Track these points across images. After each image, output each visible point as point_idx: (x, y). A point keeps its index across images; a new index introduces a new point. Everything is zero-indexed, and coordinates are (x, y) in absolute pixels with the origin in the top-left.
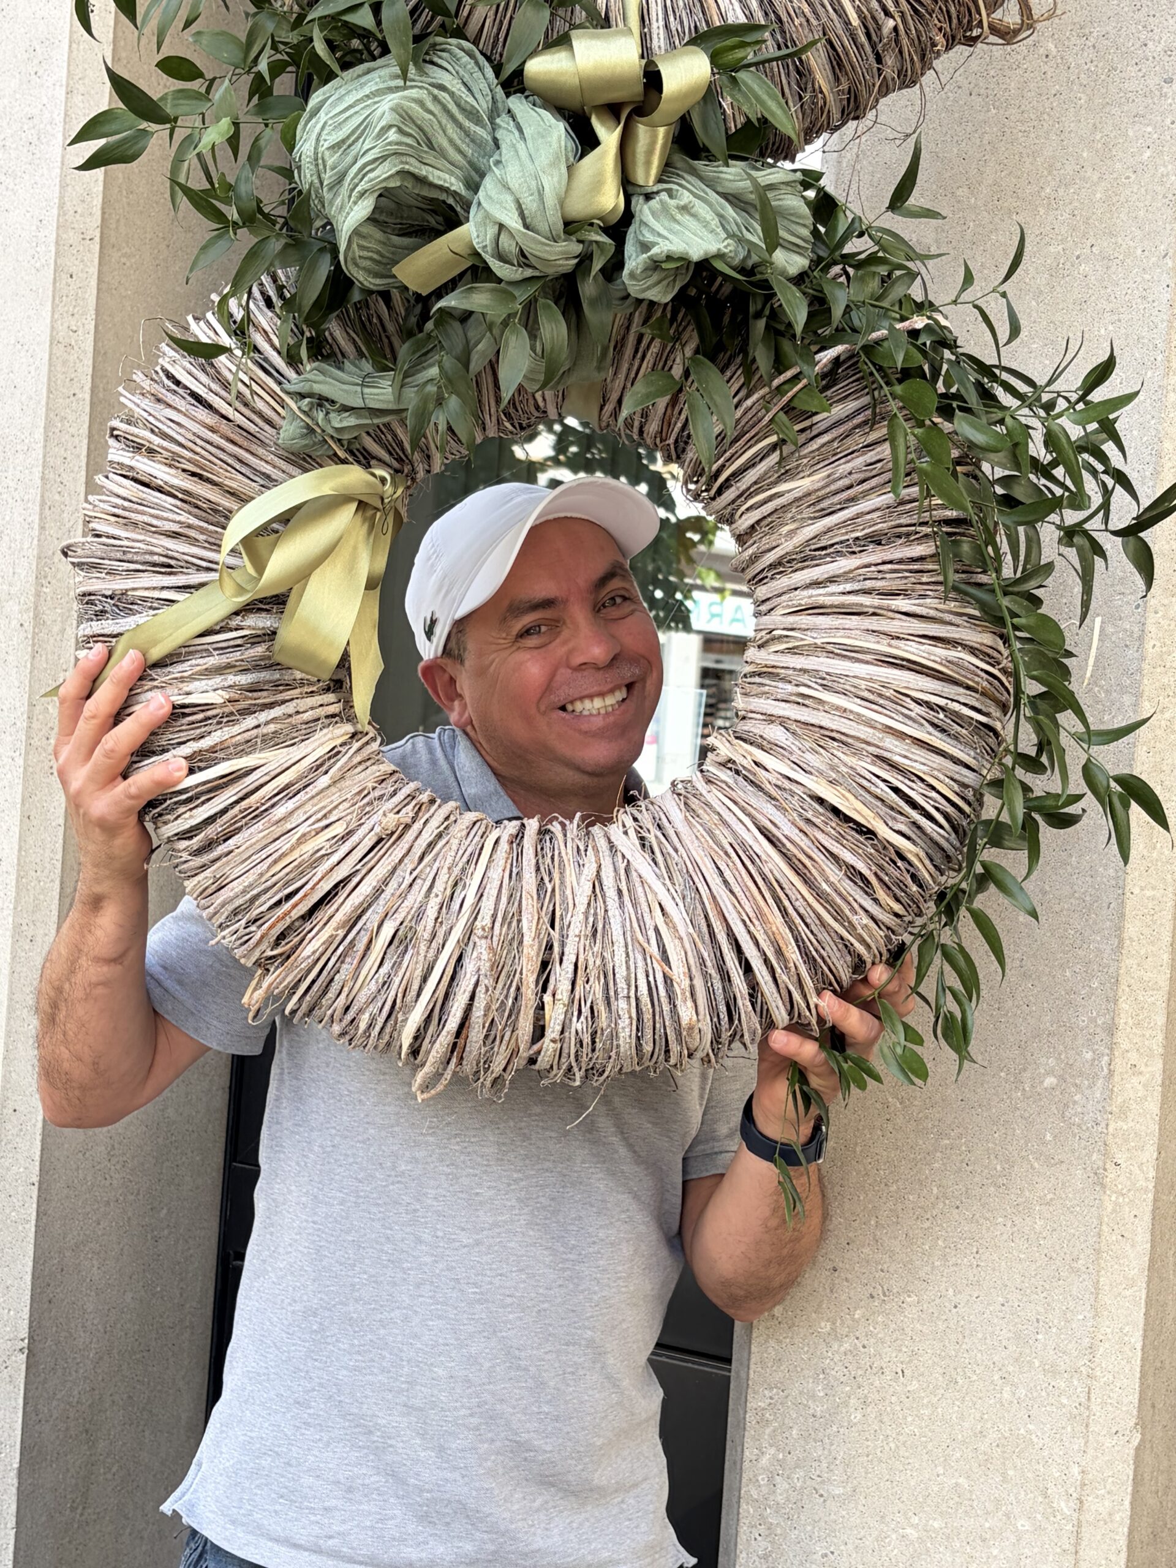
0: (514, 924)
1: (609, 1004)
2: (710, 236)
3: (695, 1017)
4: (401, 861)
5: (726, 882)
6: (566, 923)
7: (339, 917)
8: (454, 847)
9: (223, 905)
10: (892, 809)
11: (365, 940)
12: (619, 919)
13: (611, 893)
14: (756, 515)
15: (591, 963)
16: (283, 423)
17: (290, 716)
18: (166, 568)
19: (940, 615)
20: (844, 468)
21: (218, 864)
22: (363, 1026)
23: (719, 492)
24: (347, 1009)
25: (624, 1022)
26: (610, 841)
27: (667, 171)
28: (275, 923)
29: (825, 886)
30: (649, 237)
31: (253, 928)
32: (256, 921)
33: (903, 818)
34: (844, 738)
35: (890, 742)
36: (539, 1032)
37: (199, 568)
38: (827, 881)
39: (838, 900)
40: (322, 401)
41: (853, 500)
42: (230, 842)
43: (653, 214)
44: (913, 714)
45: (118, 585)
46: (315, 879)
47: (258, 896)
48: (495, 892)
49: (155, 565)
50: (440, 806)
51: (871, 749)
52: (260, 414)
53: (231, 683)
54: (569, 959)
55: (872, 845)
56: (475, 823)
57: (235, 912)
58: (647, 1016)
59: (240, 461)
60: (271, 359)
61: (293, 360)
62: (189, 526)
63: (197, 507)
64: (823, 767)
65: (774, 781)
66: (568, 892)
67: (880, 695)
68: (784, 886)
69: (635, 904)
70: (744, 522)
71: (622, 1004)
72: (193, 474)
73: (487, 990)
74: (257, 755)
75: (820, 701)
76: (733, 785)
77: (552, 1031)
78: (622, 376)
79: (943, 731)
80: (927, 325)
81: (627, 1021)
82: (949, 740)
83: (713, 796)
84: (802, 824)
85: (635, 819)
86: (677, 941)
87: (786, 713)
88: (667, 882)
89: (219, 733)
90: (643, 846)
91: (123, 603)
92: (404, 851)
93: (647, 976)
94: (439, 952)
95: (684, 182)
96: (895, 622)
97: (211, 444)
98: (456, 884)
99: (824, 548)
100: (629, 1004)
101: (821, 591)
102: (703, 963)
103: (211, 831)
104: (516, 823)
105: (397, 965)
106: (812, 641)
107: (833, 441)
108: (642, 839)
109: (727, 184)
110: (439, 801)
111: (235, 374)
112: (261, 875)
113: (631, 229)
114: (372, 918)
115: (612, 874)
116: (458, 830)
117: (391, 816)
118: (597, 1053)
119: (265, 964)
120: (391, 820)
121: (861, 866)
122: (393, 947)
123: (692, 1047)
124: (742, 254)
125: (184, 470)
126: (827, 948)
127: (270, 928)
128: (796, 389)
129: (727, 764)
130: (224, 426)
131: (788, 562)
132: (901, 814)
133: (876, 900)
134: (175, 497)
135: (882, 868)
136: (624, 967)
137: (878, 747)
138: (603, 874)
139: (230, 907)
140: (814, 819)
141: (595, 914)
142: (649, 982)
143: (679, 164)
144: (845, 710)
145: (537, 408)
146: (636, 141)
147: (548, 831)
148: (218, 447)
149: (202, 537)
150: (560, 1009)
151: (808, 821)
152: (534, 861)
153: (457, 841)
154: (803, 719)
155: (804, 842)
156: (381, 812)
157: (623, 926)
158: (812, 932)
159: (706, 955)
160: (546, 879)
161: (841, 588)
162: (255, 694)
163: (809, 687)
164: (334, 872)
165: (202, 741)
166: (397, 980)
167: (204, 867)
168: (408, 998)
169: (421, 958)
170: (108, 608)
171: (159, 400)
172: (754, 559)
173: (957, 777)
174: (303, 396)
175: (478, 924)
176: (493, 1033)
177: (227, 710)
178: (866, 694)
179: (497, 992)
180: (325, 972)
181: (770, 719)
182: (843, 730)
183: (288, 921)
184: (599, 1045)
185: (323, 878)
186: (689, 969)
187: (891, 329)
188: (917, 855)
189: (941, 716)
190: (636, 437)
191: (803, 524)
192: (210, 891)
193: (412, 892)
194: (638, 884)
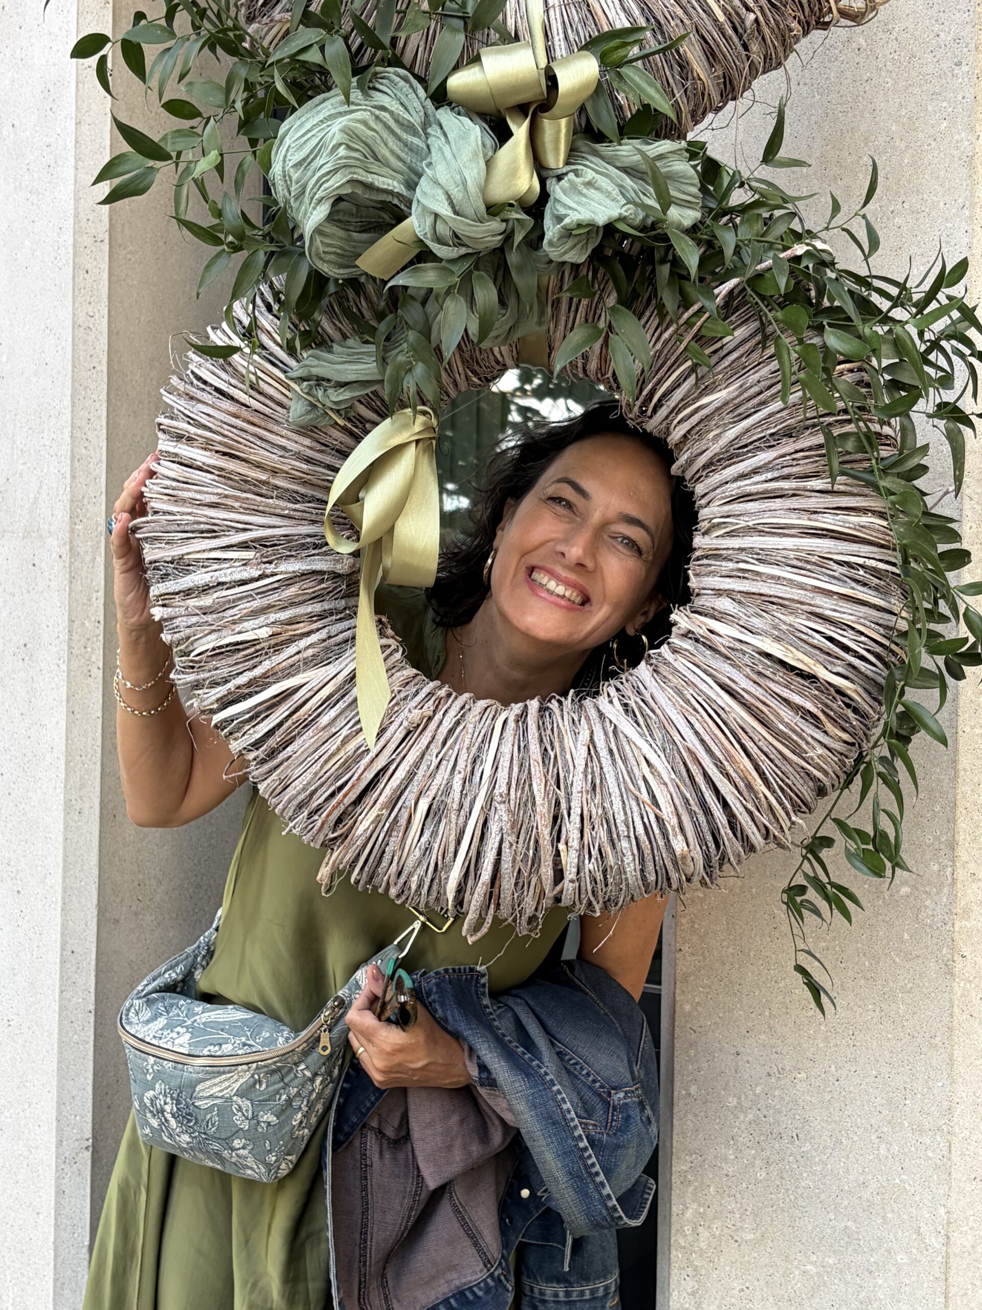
0: (527, 788)
1: (614, 845)
2: (612, 203)
3: (686, 848)
4: (428, 747)
5: (697, 733)
6: (569, 782)
7: (382, 799)
8: (470, 731)
9: (290, 801)
10: (829, 654)
11: (405, 816)
12: (612, 774)
13: (604, 753)
14: (686, 426)
15: (594, 812)
16: (291, 403)
17: (324, 640)
18: (212, 533)
19: (849, 489)
20: (753, 378)
21: (281, 768)
22: (414, 886)
23: (655, 411)
24: (400, 874)
25: (628, 859)
26: (599, 711)
27: (573, 154)
28: (331, 812)
29: (781, 727)
30: (562, 211)
31: (316, 817)
32: (316, 811)
33: (839, 662)
34: (780, 601)
35: (820, 600)
36: (559, 875)
37: (238, 530)
38: (782, 722)
39: (795, 737)
40: (320, 381)
41: (764, 403)
42: (289, 749)
43: (564, 191)
44: (836, 574)
45: (176, 552)
46: (360, 771)
47: (316, 790)
48: (507, 764)
49: (202, 532)
50: (456, 698)
51: (805, 607)
52: (271, 398)
53: (272, 620)
54: (576, 811)
55: (817, 689)
56: (486, 709)
57: (300, 806)
58: (647, 852)
59: (261, 438)
60: (276, 353)
61: (291, 350)
62: (226, 496)
63: (231, 479)
64: (767, 628)
65: (727, 644)
66: (568, 756)
67: (808, 562)
68: (748, 730)
69: (625, 761)
70: (676, 435)
71: (625, 844)
72: (224, 454)
73: (511, 845)
74: (301, 676)
75: (758, 573)
76: (695, 652)
77: (570, 873)
78: (561, 327)
79: (865, 585)
80: (807, 252)
81: (631, 858)
82: (870, 592)
83: (680, 663)
84: (755, 677)
85: (618, 690)
86: (663, 787)
87: (731, 587)
88: (649, 738)
89: (267, 662)
90: (627, 711)
91: (182, 565)
92: (428, 739)
93: (642, 818)
94: (467, 818)
95: (588, 163)
96: (813, 500)
97: (236, 428)
98: (475, 761)
99: (745, 446)
100: (630, 841)
101: (748, 482)
102: (687, 802)
103: (272, 742)
104: (520, 705)
105: (434, 834)
106: (743, 524)
107: (741, 356)
108: (626, 705)
109: (623, 159)
110: (454, 694)
111: (247, 368)
112: (316, 774)
113: (548, 206)
114: (409, 796)
115: (603, 737)
116: (472, 717)
117: (417, 711)
118: (610, 888)
119: (329, 844)
120: (416, 715)
121: (809, 706)
122: (429, 819)
123: (689, 873)
124: (641, 215)
125: (217, 452)
126: (792, 777)
127: (328, 816)
128: (703, 319)
129: (687, 635)
130: (244, 412)
131: (719, 461)
132: (838, 658)
133: (825, 732)
134: (212, 473)
135: (827, 706)
136: (622, 813)
137: (810, 605)
138: (596, 738)
139: (295, 802)
140: (763, 671)
141: (593, 772)
142: (644, 824)
143: (583, 149)
144: (779, 578)
145: (498, 362)
146: (544, 133)
147: (548, 708)
148: (242, 430)
149: (237, 505)
150: (573, 854)
151: (760, 674)
152: (537, 734)
153: (472, 726)
154: (745, 589)
155: (759, 692)
156: (406, 710)
157: (617, 779)
158: (776, 766)
159: (688, 795)
160: (549, 748)
161: (763, 477)
162: (294, 627)
163: (747, 562)
164: (375, 764)
165: (255, 670)
166: (436, 846)
167: (270, 772)
168: (447, 859)
169: (453, 825)
170: (170, 571)
171: (192, 398)
172: (690, 462)
173: (881, 622)
174: (303, 379)
175: (496, 791)
176: (521, 880)
177: (273, 642)
178: (795, 562)
179: (520, 845)
180: (377, 846)
181: (719, 593)
182: (780, 595)
183: (342, 807)
184: (610, 880)
185: (365, 770)
186: (676, 809)
187: (776, 258)
188: (856, 691)
189: (861, 572)
190: (581, 376)
191: (725, 428)
192: (278, 791)
193: (440, 771)
194: (625, 744)
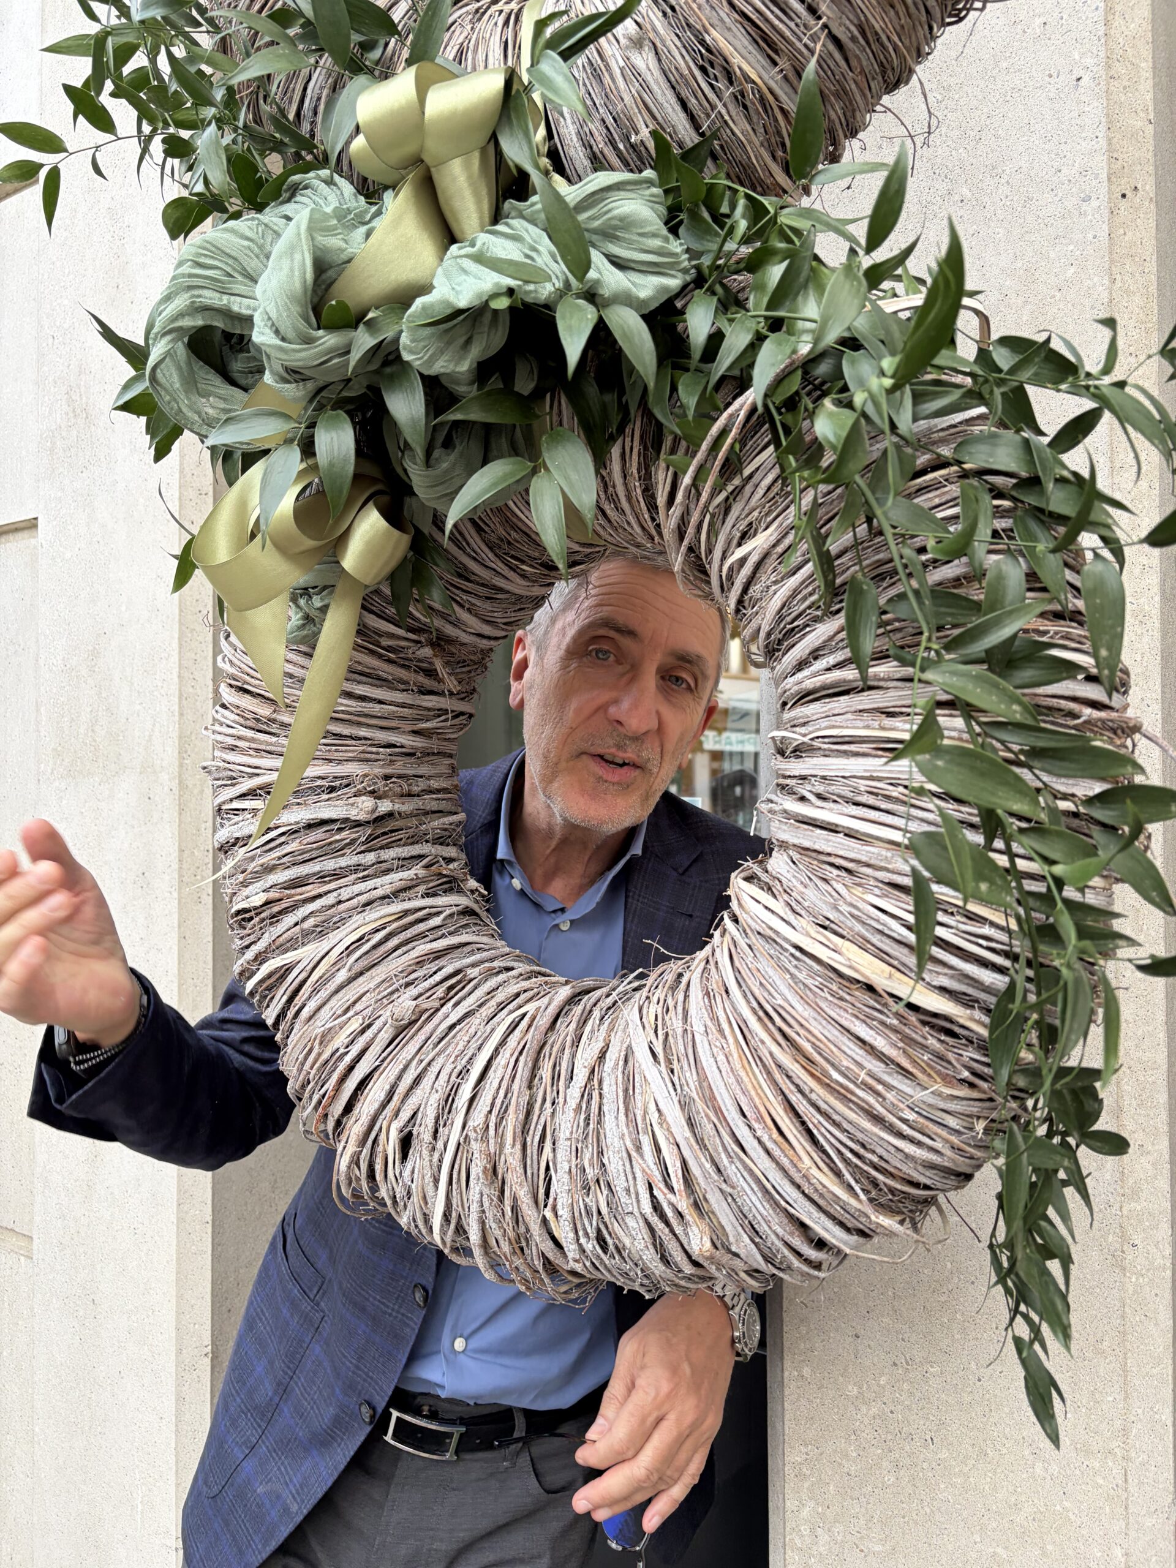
4: (419, 1051)
6: (558, 1122)
17: (330, 907)
28: (317, 1124)
29: (836, 1075)
34: (844, 863)
37: (248, 775)
48: (495, 1085)
51: (881, 875)
53: (270, 883)
54: (564, 1166)
55: (896, 1015)
58: (665, 1237)
63: (246, 718)
71: (630, 1223)
74: (297, 950)
75: (805, 818)
77: (571, 1250)
84: (798, 989)
86: (671, 1147)
87: (785, 837)
89: (267, 933)
92: (422, 1041)
93: (651, 1188)
94: (442, 1155)
98: (460, 1076)
99: (798, 617)
100: (638, 1222)
101: (806, 673)
106: (802, 739)
115: (616, 1056)
116: (485, 1009)
117: (410, 1002)
120: (405, 1009)
134: (233, 712)
136: (622, 1177)
137: (887, 871)
138: (608, 1055)
140: (808, 981)
141: (588, 1111)
142: (652, 1195)
144: (834, 825)
150: (567, 1227)
151: (802, 984)
153: (477, 1021)
154: (799, 842)
155: (807, 1013)
161: (823, 664)
162: (299, 890)
164: (356, 1070)
165: (259, 944)
169: (426, 1163)
175: (471, 1124)
177: (275, 910)
182: (841, 853)
185: (344, 1078)
186: (694, 1182)
193: (421, 1086)
194: (636, 1071)
